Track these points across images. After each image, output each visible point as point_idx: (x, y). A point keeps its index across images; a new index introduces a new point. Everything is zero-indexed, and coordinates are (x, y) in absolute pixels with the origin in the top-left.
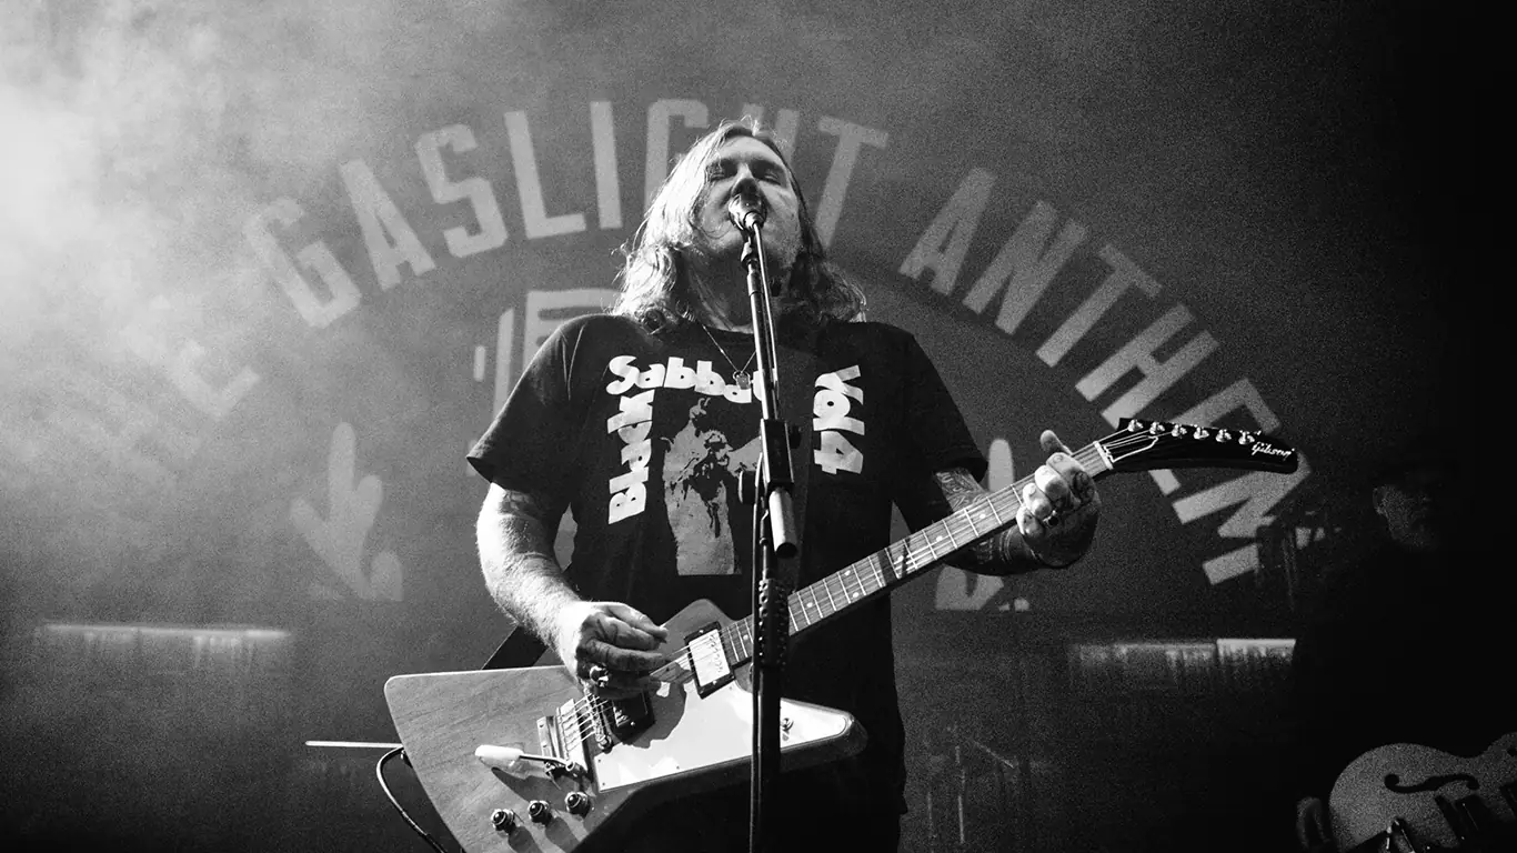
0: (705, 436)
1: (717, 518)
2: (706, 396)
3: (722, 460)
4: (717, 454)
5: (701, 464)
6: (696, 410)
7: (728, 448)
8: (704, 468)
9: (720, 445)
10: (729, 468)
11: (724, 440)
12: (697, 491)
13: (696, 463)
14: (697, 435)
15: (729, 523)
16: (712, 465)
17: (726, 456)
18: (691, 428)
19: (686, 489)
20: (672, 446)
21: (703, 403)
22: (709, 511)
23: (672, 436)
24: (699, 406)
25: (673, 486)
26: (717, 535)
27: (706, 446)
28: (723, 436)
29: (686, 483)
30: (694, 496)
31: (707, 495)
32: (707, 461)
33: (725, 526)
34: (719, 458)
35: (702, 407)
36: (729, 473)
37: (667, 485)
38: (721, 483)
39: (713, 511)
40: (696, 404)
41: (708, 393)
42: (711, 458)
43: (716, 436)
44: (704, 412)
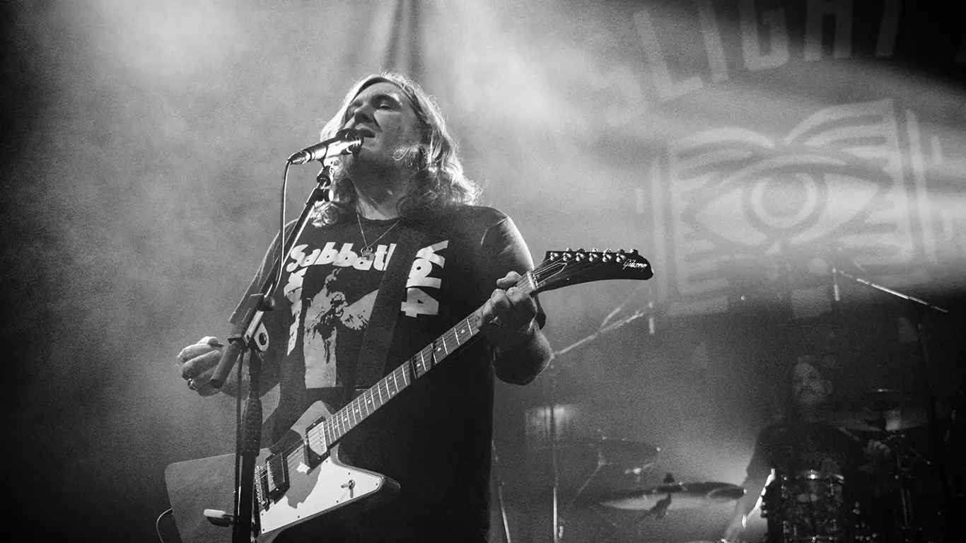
0: (332, 295)
1: (329, 351)
2: (338, 268)
3: (339, 313)
4: (337, 308)
5: (325, 315)
6: (331, 277)
7: (346, 304)
8: (327, 318)
9: (340, 302)
10: (342, 319)
11: (344, 299)
12: (321, 333)
13: (322, 314)
14: (327, 295)
15: (336, 354)
16: (332, 316)
17: (342, 310)
18: (325, 290)
19: (315, 332)
20: (312, 303)
21: (336, 272)
22: (325, 346)
23: (312, 297)
24: (333, 274)
25: (308, 331)
26: (328, 361)
27: (331, 303)
28: (343, 296)
29: (315, 329)
30: (319, 336)
31: (326, 335)
32: (329, 313)
33: (333, 355)
34: (337, 312)
35: (335, 275)
36: (341, 322)
37: (306, 330)
38: (335, 328)
39: (327, 346)
40: (331, 273)
41: (342, 266)
42: (332, 311)
43: (340, 296)
44: (335, 279)
